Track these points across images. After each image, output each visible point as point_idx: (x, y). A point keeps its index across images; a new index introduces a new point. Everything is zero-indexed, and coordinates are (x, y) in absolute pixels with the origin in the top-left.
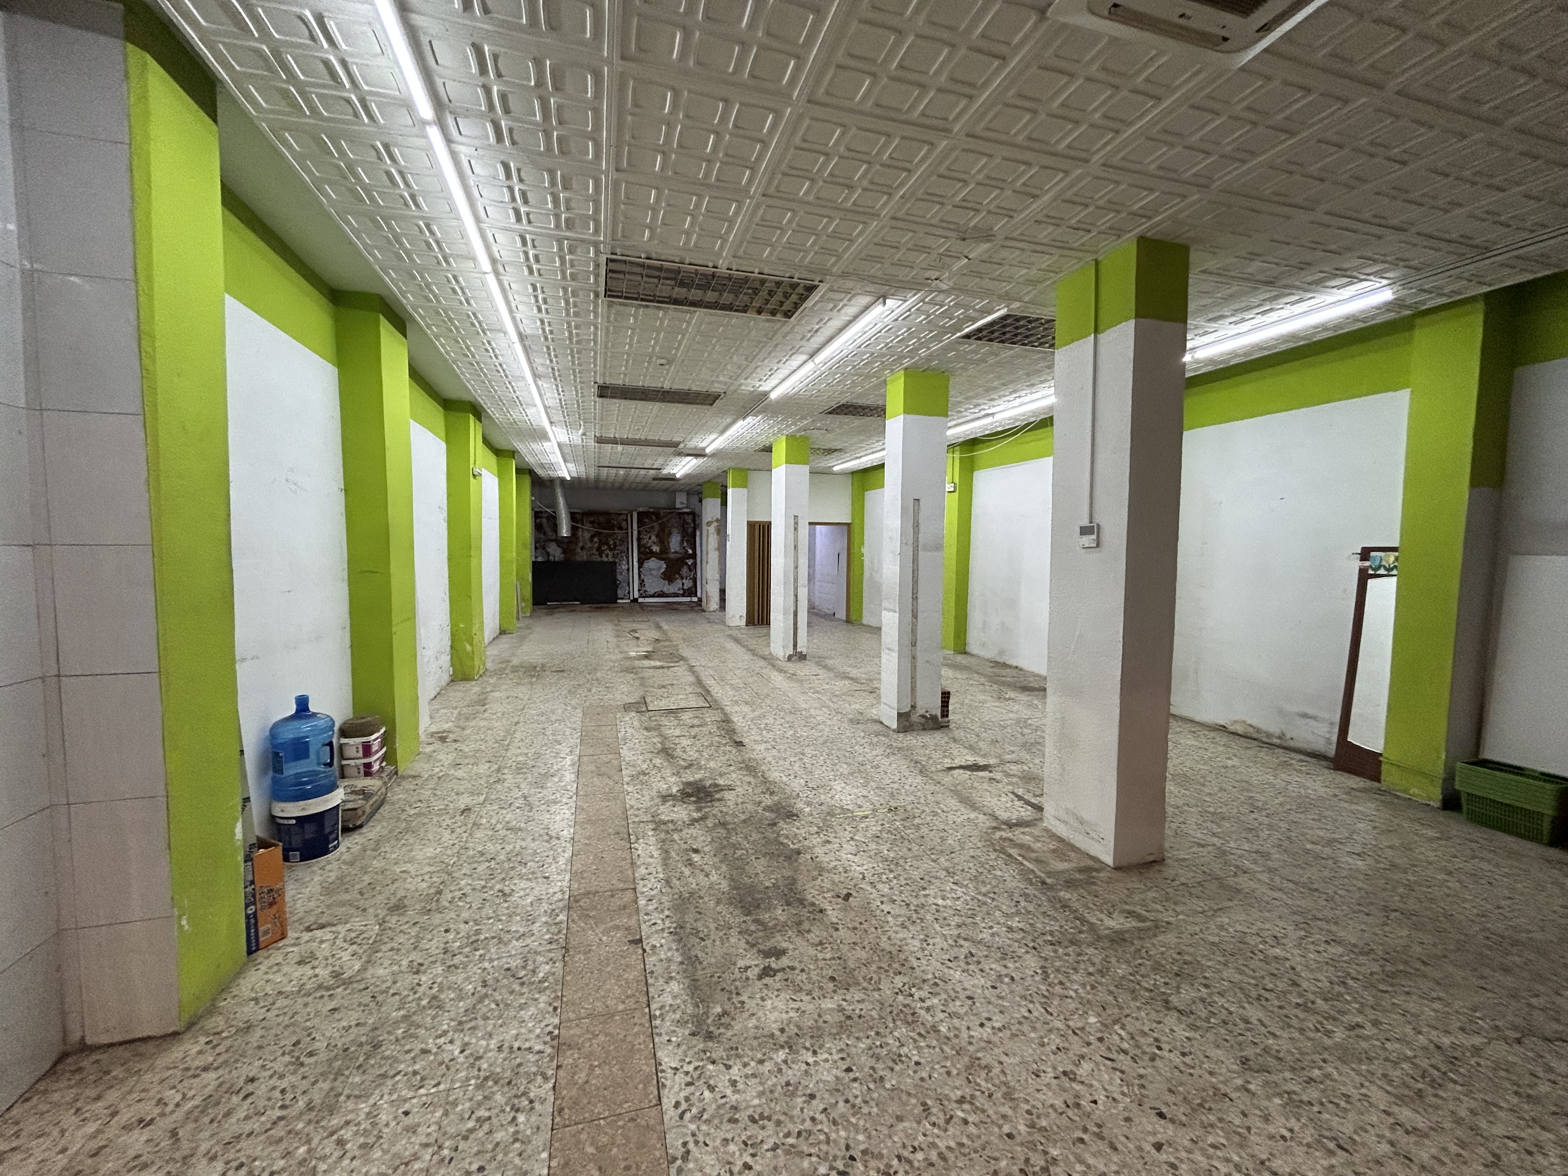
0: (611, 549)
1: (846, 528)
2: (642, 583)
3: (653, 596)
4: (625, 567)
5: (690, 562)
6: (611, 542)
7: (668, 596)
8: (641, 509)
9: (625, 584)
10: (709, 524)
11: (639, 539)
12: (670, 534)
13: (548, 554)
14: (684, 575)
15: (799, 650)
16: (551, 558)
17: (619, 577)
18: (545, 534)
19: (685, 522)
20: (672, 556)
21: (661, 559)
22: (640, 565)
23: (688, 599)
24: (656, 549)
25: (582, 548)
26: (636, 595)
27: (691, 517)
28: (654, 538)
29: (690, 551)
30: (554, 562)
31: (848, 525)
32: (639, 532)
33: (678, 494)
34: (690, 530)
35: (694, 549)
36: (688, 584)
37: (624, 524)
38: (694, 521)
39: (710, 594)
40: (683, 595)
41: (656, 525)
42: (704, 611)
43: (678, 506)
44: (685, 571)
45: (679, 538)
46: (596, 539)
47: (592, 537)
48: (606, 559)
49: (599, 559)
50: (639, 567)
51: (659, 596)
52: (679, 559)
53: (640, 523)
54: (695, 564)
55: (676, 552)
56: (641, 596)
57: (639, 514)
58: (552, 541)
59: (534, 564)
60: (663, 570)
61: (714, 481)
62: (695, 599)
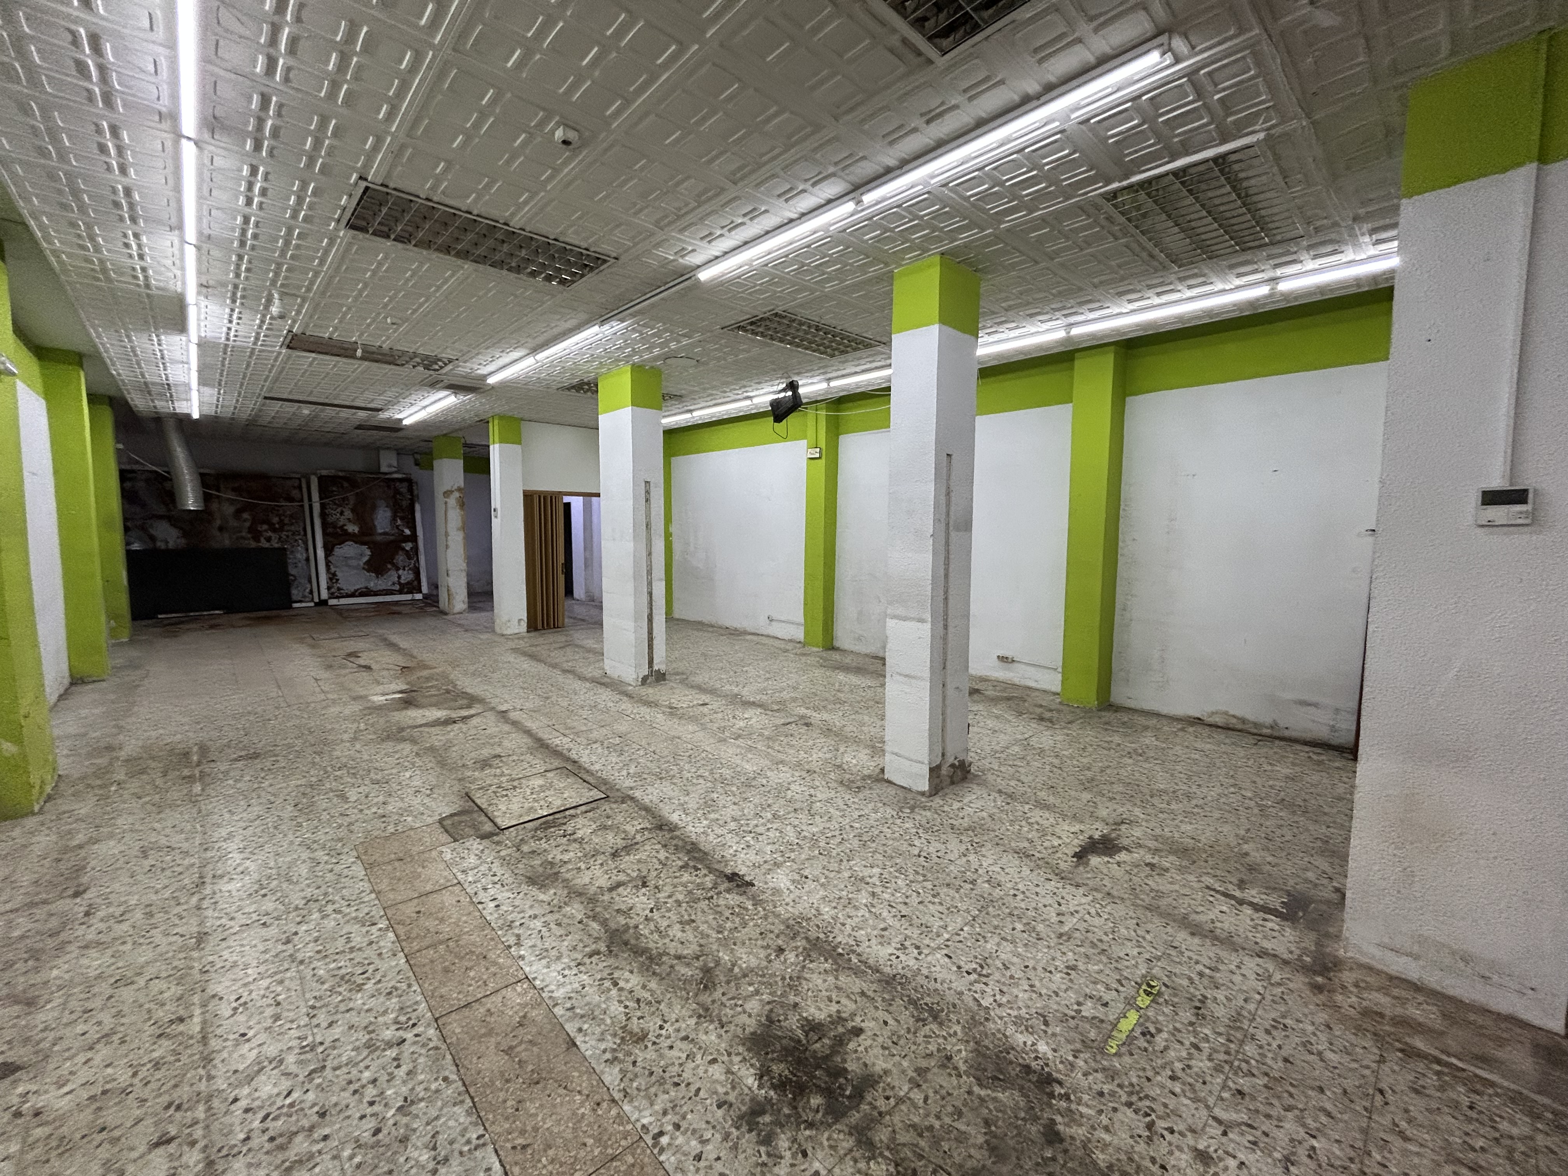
0: (274, 530)
2: (333, 578)
3: (352, 595)
4: (300, 555)
5: (408, 546)
6: (275, 520)
7: (376, 594)
8: (324, 472)
9: (304, 581)
10: (447, 494)
11: (323, 515)
12: (374, 508)
13: (153, 538)
14: (400, 564)
15: (656, 668)
16: (161, 545)
17: (292, 571)
18: (143, 505)
19: (397, 492)
20: (379, 538)
21: (363, 543)
22: (329, 551)
23: (409, 597)
24: (353, 528)
25: (221, 529)
26: (324, 595)
27: (405, 484)
28: (348, 514)
29: (407, 532)
30: (168, 551)
32: (323, 506)
33: (382, 453)
34: (405, 503)
35: (413, 529)
36: (406, 576)
37: (295, 493)
38: (411, 490)
39: (453, 590)
40: (401, 592)
41: (351, 496)
42: (446, 614)
43: (384, 469)
44: (400, 558)
45: (389, 514)
46: (246, 516)
47: (238, 513)
48: (267, 545)
49: (253, 544)
50: (327, 556)
51: (362, 595)
52: (392, 542)
53: (324, 493)
54: (416, 549)
55: (385, 534)
56: (332, 596)
57: (321, 479)
58: (161, 517)
59: (130, 556)
60: (366, 559)
61: (454, 435)
62: (419, 596)
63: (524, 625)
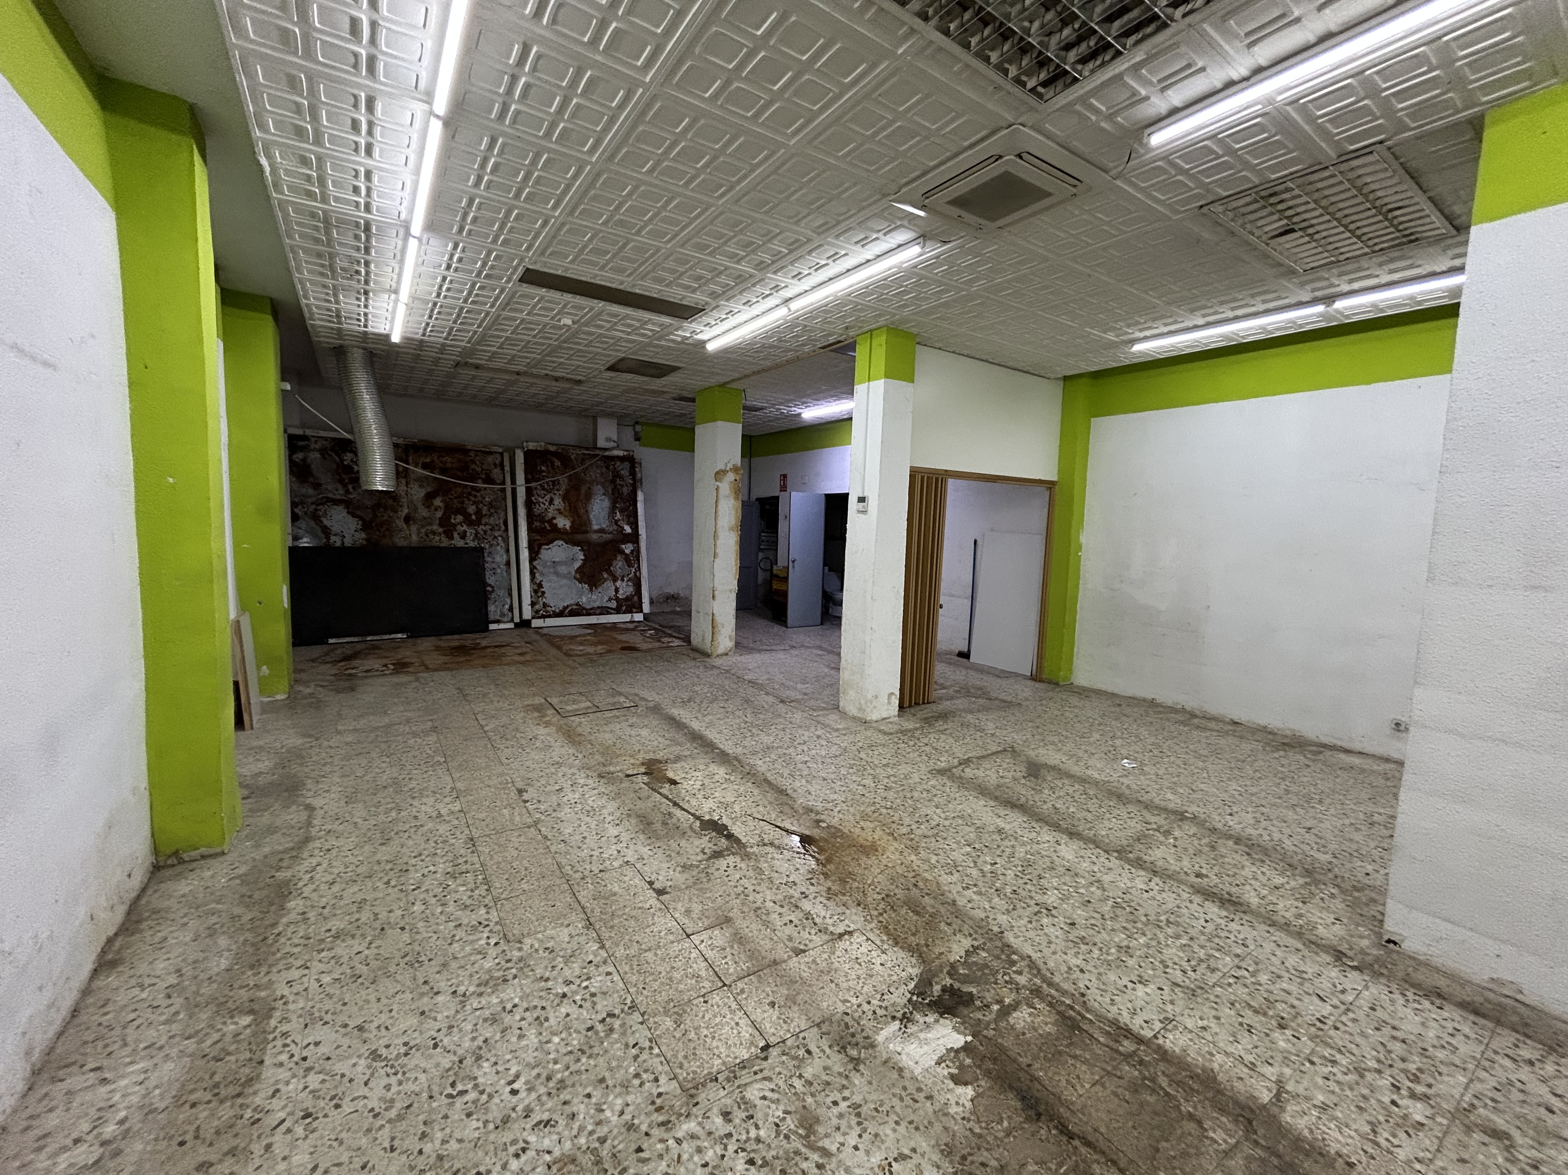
0: (470, 523)
1: (1042, 489)
2: (538, 590)
3: (561, 614)
4: (500, 558)
5: (628, 548)
6: (472, 509)
7: (589, 613)
8: (532, 446)
9: (502, 593)
10: (719, 475)
11: (529, 504)
12: (589, 497)
13: (326, 531)
14: (619, 573)
16: (336, 541)
17: (491, 580)
18: (317, 486)
19: (617, 475)
20: (595, 537)
21: (575, 544)
22: (534, 555)
23: (627, 617)
24: (563, 523)
25: (407, 519)
26: (527, 614)
27: (627, 465)
28: (558, 502)
29: (628, 529)
30: (343, 548)
31: (1050, 485)
32: (529, 492)
33: (601, 422)
34: (625, 491)
35: (635, 525)
36: (625, 589)
37: (496, 473)
38: (633, 473)
39: (719, 619)
40: (618, 611)
41: (563, 480)
42: (708, 655)
43: (601, 443)
44: (619, 565)
45: (607, 503)
46: (438, 502)
47: (429, 497)
48: (459, 543)
49: (445, 543)
50: (532, 560)
51: (573, 613)
52: (611, 541)
53: (531, 474)
54: (637, 552)
55: (601, 531)
56: (537, 615)
57: (528, 455)
58: (337, 502)
59: (295, 554)
60: (578, 564)
61: (735, 385)
62: (639, 617)
63: (896, 702)
